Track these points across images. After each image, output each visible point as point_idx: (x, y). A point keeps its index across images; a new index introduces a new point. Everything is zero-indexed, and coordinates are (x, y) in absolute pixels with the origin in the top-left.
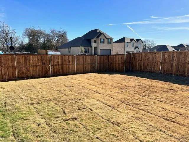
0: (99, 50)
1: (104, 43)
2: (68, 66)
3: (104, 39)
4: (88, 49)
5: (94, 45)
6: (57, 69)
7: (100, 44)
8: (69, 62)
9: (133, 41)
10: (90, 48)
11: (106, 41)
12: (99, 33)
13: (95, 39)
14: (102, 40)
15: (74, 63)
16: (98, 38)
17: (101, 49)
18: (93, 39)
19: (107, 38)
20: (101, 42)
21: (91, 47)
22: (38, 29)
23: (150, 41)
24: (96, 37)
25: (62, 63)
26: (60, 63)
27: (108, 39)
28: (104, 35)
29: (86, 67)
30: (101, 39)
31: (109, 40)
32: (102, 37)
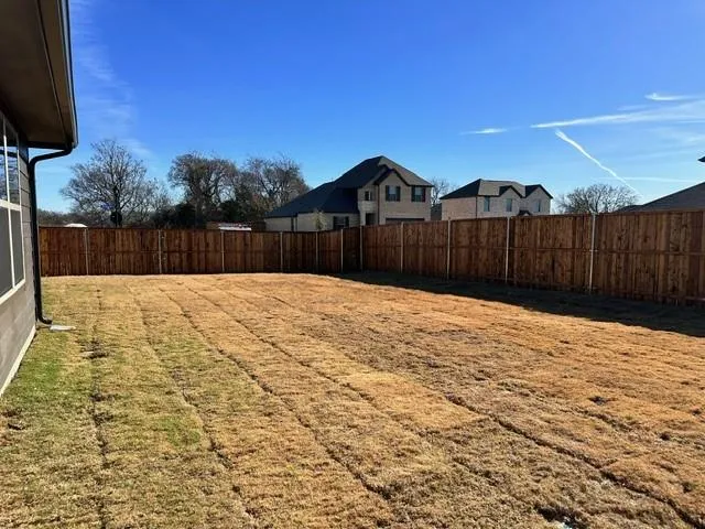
0: (382, 222)
1: (398, 200)
2: (203, 255)
3: (398, 189)
4: (347, 218)
5: (365, 207)
6: (177, 261)
7: (384, 204)
8: (207, 245)
9: (509, 191)
10: (352, 217)
11: (406, 194)
12: (384, 170)
13: (368, 188)
14: (393, 191)
15: (218, 248)
16: (377, 184)
17: (387, 219)
18: (361, 187)
19: (408, 185)
20: (388, 198)
21: (358, 212)
22: (210, 158)
23: (611, 190)
24: (372, 182)
25: (190, 249)
26: (184, 247)
27: (414, 187)
28: (399, 175)
29: (252, 259)
30: (387, 188)
31: (418, 192)
32: (391, 181)
